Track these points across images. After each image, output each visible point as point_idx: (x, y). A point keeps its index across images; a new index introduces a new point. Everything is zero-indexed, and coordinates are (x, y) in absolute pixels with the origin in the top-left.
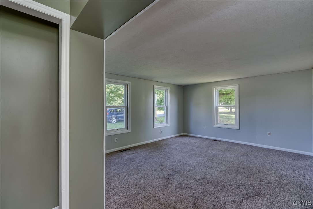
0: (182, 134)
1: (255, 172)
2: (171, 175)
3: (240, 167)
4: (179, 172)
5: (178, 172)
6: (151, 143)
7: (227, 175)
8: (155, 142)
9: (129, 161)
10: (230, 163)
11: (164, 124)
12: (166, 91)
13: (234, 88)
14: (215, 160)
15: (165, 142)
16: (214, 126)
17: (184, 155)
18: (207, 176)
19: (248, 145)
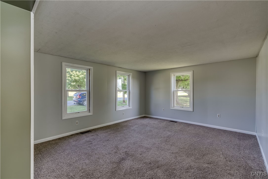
0: (144, 115)
1: (204, 154)
2: (123, 159)
3: (191, 149)
4: (132, 155)
5: (130, 156)
6: (113, 124)
7: (177, 157)
8: (117, 123)
9: (85, 144)
10: (182, 144)
11: (126, 107)
12: (129, 76)
13: (188, 74)
14: (169, 142)
15: (126, 124)
16: (171, 109)
17: (141, 136)
18: (159, 159)
19: (200, 126)
